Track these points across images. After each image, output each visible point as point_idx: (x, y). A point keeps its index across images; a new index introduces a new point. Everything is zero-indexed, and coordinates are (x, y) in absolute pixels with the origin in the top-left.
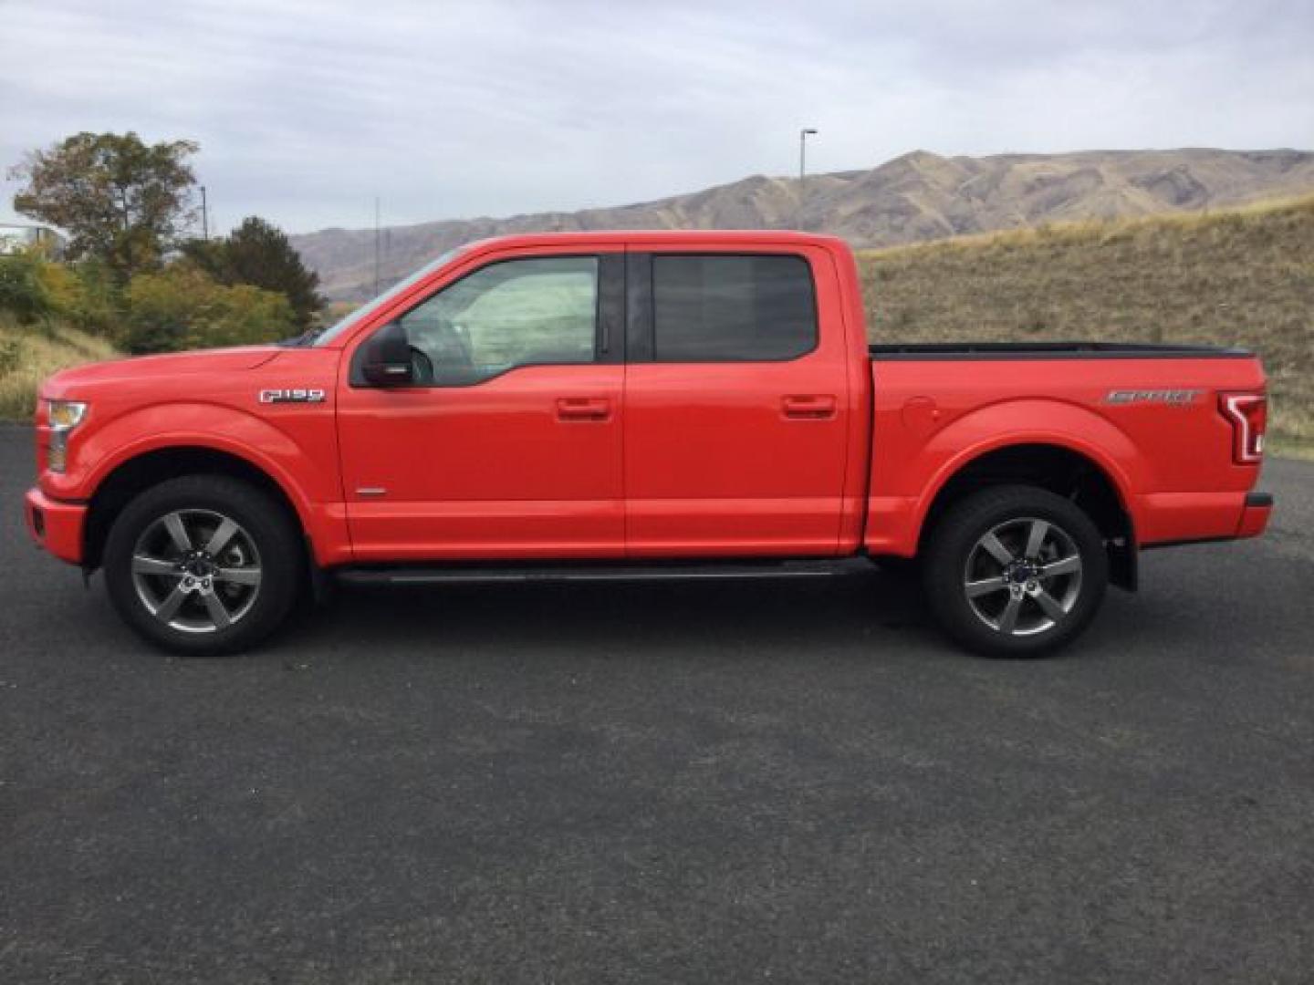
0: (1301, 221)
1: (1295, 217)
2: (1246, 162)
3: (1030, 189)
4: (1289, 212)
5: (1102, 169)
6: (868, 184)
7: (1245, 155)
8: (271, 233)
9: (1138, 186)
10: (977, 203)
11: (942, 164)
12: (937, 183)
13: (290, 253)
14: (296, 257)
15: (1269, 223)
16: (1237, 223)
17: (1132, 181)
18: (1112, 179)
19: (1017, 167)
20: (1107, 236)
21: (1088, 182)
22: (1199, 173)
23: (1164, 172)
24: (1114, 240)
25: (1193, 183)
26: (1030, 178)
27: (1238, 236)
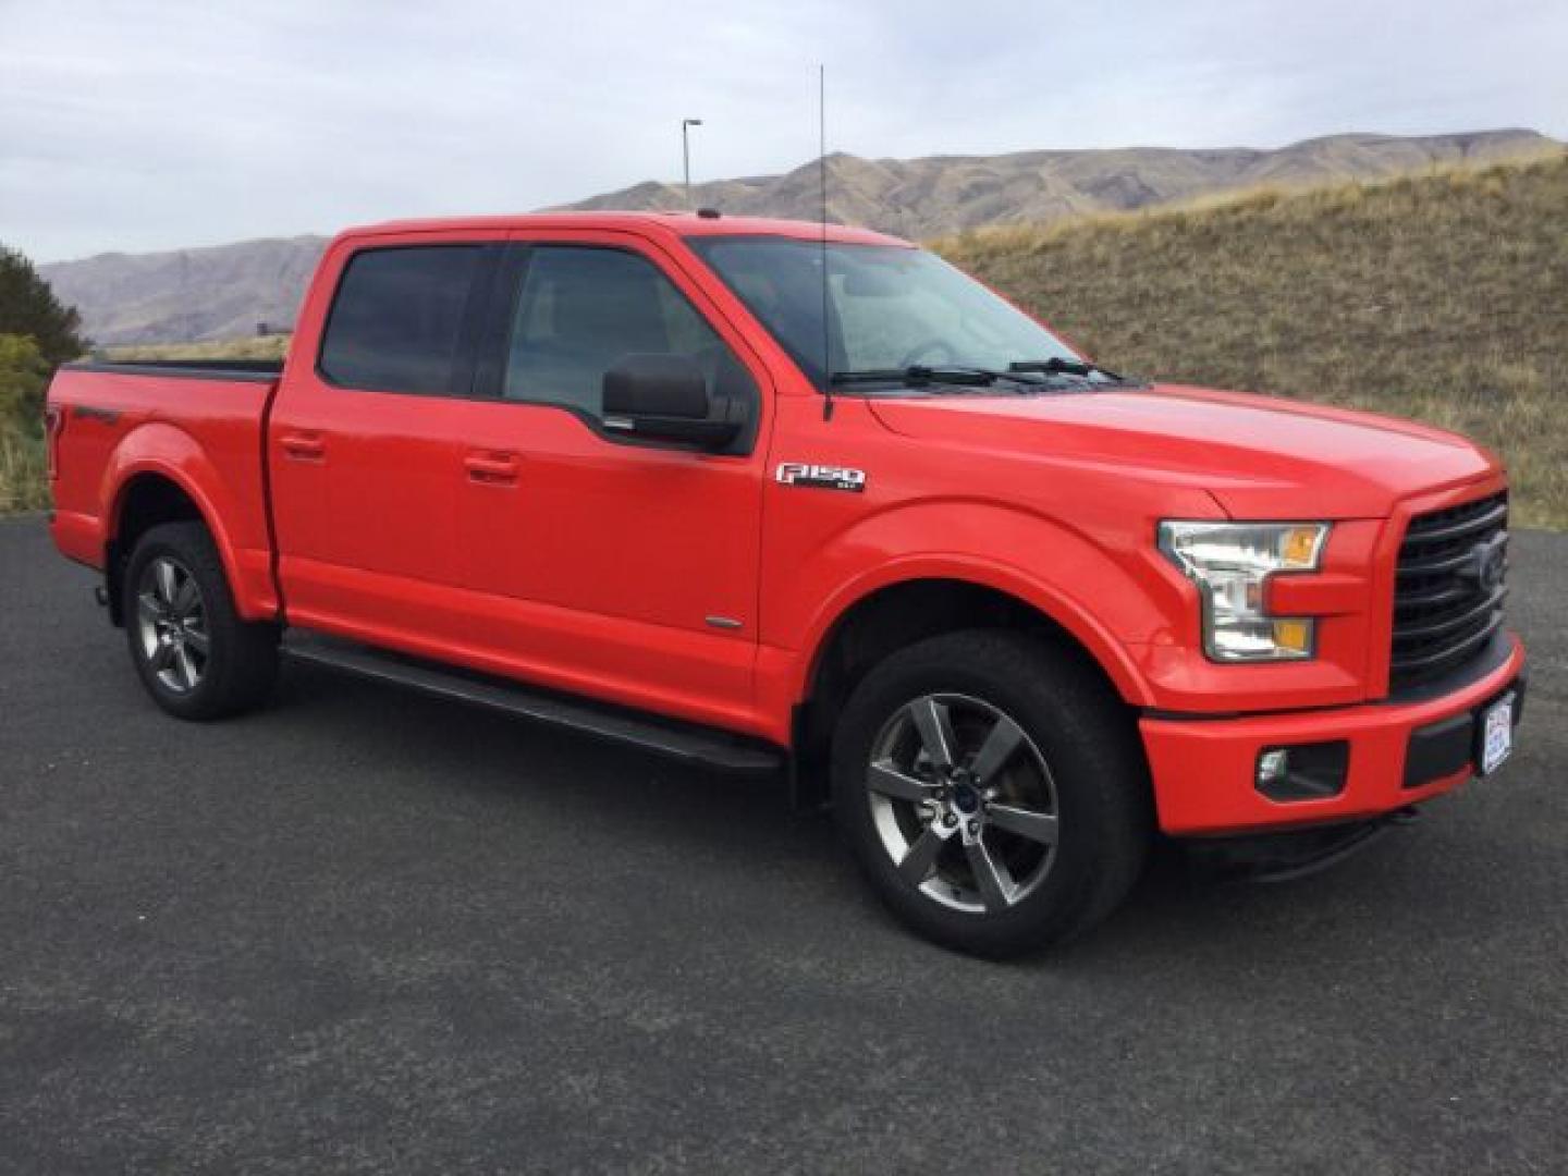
0: (1250, 219)
1: (1244, 215)
2: (1198, 162)
3: (964, 197)
4: (1236, 210)
5: (1044, 173)
6: (782, 192)
7: (1196, 154)
8: (10, 259)
9: (1084, 191)
10: (907, 213)
11: (865, 168)
12: (860, 190)
13: (38, 284)
14: (46, 288)
15: (1215, 223)
16: (1180, 224)
17: (1077, 186)
18: (1056, 185)
19: (949, 172)
20: (1038, 244)
21: (1028, 189)
22: (1148, 176)
23: (1110, 175)
24: (1045, 249)
25: (1143, 187)
26: (964, 184)
27: (1182, 239)
